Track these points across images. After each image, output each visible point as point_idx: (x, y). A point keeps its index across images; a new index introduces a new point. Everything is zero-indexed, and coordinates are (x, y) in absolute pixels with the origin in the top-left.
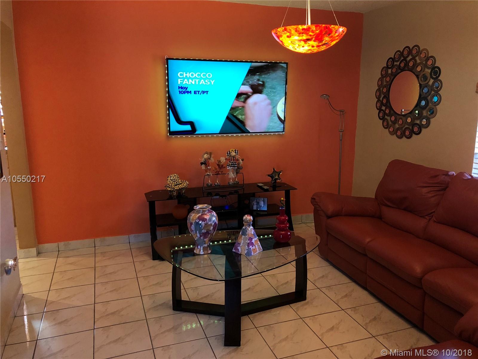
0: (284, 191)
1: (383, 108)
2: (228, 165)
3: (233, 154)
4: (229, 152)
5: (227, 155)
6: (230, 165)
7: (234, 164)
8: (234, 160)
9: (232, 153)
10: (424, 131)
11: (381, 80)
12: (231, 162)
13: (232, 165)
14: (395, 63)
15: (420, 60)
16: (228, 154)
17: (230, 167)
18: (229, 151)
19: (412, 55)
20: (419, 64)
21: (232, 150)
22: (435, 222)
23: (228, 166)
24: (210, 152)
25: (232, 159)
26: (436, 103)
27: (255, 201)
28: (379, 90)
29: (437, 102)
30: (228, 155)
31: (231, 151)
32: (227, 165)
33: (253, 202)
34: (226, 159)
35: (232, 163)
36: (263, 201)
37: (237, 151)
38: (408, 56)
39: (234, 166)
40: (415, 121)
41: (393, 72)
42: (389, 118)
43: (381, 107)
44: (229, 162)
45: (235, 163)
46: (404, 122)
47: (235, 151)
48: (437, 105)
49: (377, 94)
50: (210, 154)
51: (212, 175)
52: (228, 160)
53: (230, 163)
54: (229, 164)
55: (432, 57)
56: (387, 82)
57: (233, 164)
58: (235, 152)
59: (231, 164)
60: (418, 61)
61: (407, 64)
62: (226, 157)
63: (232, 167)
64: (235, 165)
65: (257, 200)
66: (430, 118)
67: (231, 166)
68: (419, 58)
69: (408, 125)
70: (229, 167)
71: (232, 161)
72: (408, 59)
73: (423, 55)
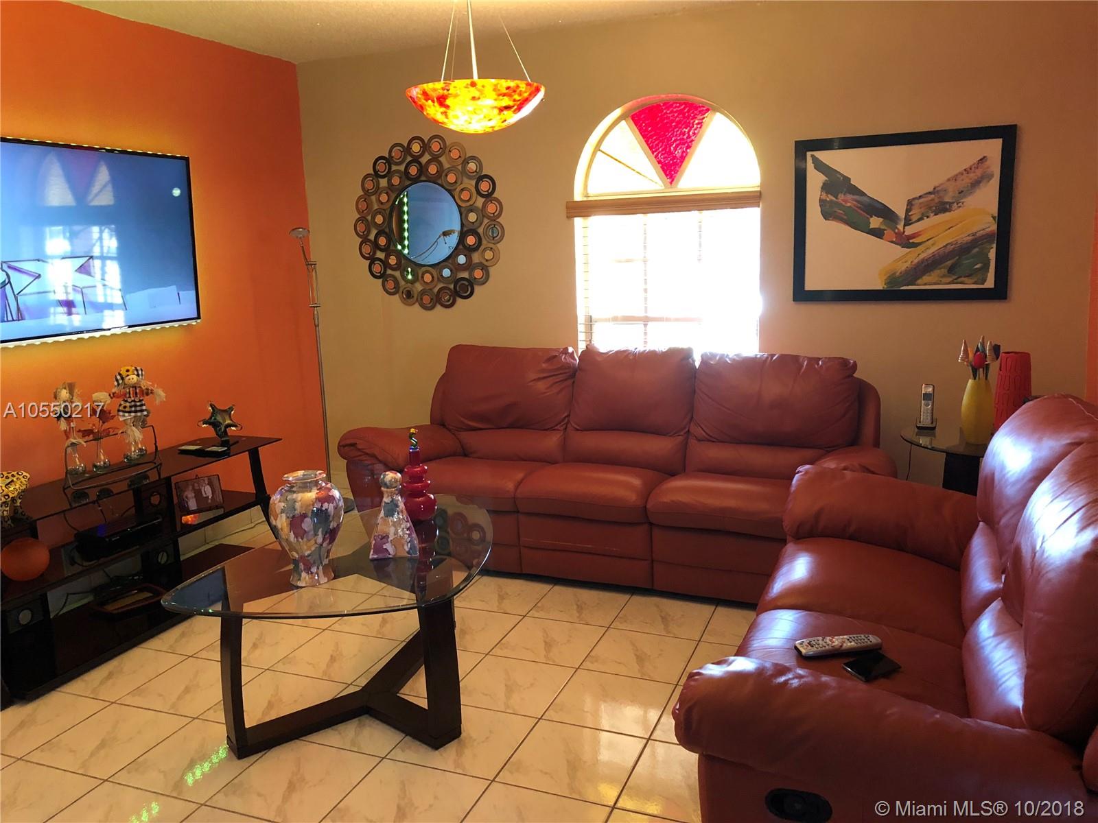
0: (247, 453)
1: (381, 255)
2: (121, 408)
3: (133, 378)
4: (119, 377)
5: (116, 383)
6: (127, 409)
7: (138, 404)
8: (136, 393)
9: (130, 377)
10: (478, 290)
11: (365, 201)
12: (129, 400)
13: (133, 409)
14: (394, 168)
15: (449, 163)
16: (117, 380)
17: (126, 414)
18: (120, 374)
19: (431, 154)
20: (450, 170)
21: (128, 371)
22: (578, 430)
23: (121, 414)
24: (69, 382)
25: (131, 392)
26: (496, 239)
27: (191, 488)
28: (362, 219)
29: (498, 237)
30: (119, 384)
31: (124, 373)
32: (119, 411)
33: (186, 493)
34: (113, 396)
35: (133, 403)
36: (208, 484)
37: (142, 370)
38: (422, 155)
39: (138, 409)
40: (458, 273)
41: (393, 185)
42: (397, 274)
43: (375, 253)
44: (122, 403)
45: (140, 401)
46: (436, 279)
47: (137, 370)
48: (498, 242)
49: (358, 229)
50: (71, 388)
51: (84, 444)
52: (118, 397)
53: (128, 404)
54: (125, 407)
55: (473, 158)
56: (382, 203)
57: (135, 406)
58: (136, 373)
59: (131, 407)
60: (446, 165)
61: (423, 170)
62: (114, 391)
63: (133, 414)
64: (141, 405)
65: (193, 486)
66: (487, 266)
67: (130, 412)
68: (447, 160)
69: (443, 283)
70: (124, 416)
71: (130, 397)
72: (424, 160)
73: (455, 154)
